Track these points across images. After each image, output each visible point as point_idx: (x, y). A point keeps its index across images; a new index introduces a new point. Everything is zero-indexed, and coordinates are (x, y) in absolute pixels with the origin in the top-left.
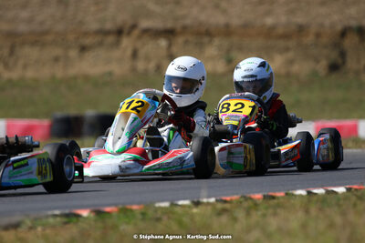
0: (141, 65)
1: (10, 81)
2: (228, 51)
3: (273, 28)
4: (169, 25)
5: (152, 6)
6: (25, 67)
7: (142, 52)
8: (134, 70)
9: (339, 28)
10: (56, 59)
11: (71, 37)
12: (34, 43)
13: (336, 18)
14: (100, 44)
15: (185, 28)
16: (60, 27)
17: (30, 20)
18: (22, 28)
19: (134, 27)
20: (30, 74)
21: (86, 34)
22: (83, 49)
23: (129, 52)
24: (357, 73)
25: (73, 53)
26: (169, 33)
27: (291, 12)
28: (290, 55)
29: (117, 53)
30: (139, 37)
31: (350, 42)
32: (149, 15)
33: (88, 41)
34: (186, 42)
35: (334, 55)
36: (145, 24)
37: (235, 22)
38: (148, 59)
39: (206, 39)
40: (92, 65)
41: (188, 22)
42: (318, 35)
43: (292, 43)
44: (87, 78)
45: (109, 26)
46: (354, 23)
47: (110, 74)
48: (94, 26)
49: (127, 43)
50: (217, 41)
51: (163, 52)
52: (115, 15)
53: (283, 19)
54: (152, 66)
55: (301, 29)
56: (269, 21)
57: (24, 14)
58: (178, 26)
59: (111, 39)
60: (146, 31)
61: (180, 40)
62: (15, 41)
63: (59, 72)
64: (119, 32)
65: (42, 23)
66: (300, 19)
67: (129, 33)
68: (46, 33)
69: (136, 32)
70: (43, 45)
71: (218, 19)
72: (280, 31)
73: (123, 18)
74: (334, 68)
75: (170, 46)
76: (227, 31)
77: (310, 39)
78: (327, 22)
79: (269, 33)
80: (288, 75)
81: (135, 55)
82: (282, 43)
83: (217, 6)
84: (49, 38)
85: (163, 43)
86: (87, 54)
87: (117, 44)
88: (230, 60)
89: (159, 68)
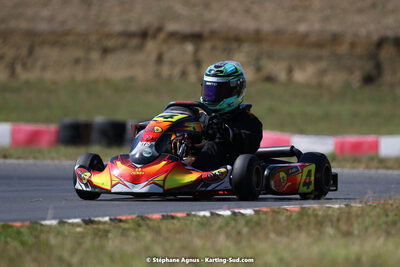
0: (165, 71)
1: (27, 82)
2: (258, 59)
3: (306, 36)
4: (197, 28)
5: (180, 8)
6: (44, 68)
7: (167, 57)
8: (158, 75)
9: (375, 37)
10: (77, 61)
11: (93, 38)
12: (54, 44)
13: (372, 27)
14: (124, 47)
15: (213, 34)
16: (82, 27)
17: (51, 19)
18: (43, 26)
19: (159, 29)
20: (49, 75)
21: (109, 36)
22: (105, 51)
23: (154, 56)
24: (392, 86)
25: (95, 55)
26: (197, 38)
27: (326, 19)
28: (323, 64)
29: (140, 57)
30: (165, 41)
31: (387, 53)
32: (176, 17)
33: (110, 43)
34: (214, 48)
35: (369, 66)
36: (171, 27)
37: (267, 27)
38: (173, 64)
39: (234, 45)
40: (114, 69)
41: (215, 26)
42: (353, 45)
43: (325, 52)
44: (108, 82)
45: (133, 28)
46: (390, 34)
47: (132, 79)
48: (118, 28)
49: (151, 46)
50: (246, 47)
51: (189, 58)
52: (140, 16)
53: (317, 26)
54: (177, 71)
55: (336, 39)
56: (302, 28)
57: (45, 13)
58: (206, 30)
59: (135, 42)
60: (173, 35)
61: (207, 45)
62: (34, 40)
63: (79, 76)
64: (144, 35)
65: (63, 22)
66: (334, 27)
67: (155, 36)
68: (67, 33)
69: (162, 36)
70: (63, 45)
71: (248, 25)
72: (313, 38)
73: (148, 20)
74: (369, 80)
75: (196, 52)
76: (257, 37)
77: (344, 49)
78: (363, 32)
79: (302, 41)
80: (320, 86)
81: (160, 59)
82: (314, 52)
83: (247, 11)
84: (70, 38)
85: (190, 47)
86: (109, 56)
87: (141, 47)
88: (259, 69)
89: (184, 74)
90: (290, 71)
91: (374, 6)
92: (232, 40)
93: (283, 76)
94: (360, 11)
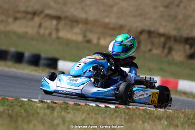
0: (42, 31)
2: (85, 31)
3: (108, 24)
4: (59, 14)
5: (52, 4)
7: (44, 25)
8: (38, 33)
9: (139, 29)
10: (2, 21)
11: (11, 12)
13: (139, 24)
14: (24, 18)
15: (66, 18)
16: (6, 6)
19: (42, 12)
21: (18, 12)
22: (16, 19)
23: (37, 24)
24: (144, 52)
25: (11, 20)
26: (58, 18)
27: (118, 18)
29: (31, 24)
30: (44, 18)
31: (144, 37)
32: (50, 8)
33: (18, 15)
34: (66, 24)
36: (47, 11)
37: (91, 18)
38: (46, 29)
39: (75, 24)
40: (19, 27)
41: (68, 14)
44: (15, 33)
45: (30, 10)
46: (147, 28)
47: (26, 33)
48: (23, 8)
49: (37, 20)
50: (80, 26)
51: (54, 27)
52: (34, 5)
53: (114, 21)
54: (47, 32)
55: (121, 27)
56: (107, 20)
58: (63, 15)
59: (29, 16)
60: (47, 15)
61: (62, 23)
64: (34, 14)
66: (122, 22)
67: (39, 15)
69: (42, 15)
71: (82, 15)
72: (111, 26)
73: (37, 7)
75: (57, 25)
76: (86, 22)
78: (134, 26)
79: (106, 26)
81: (40, 26)
83: (83, 9)
85: (54, 22)
86: (17, 21)
87: (32, 19)
88: (85, 36)
89: (50, 34)
90: (99, 39)
91: (140, 15)
92: (74, 21)
93: (95, 41)
94: (134, 16)
